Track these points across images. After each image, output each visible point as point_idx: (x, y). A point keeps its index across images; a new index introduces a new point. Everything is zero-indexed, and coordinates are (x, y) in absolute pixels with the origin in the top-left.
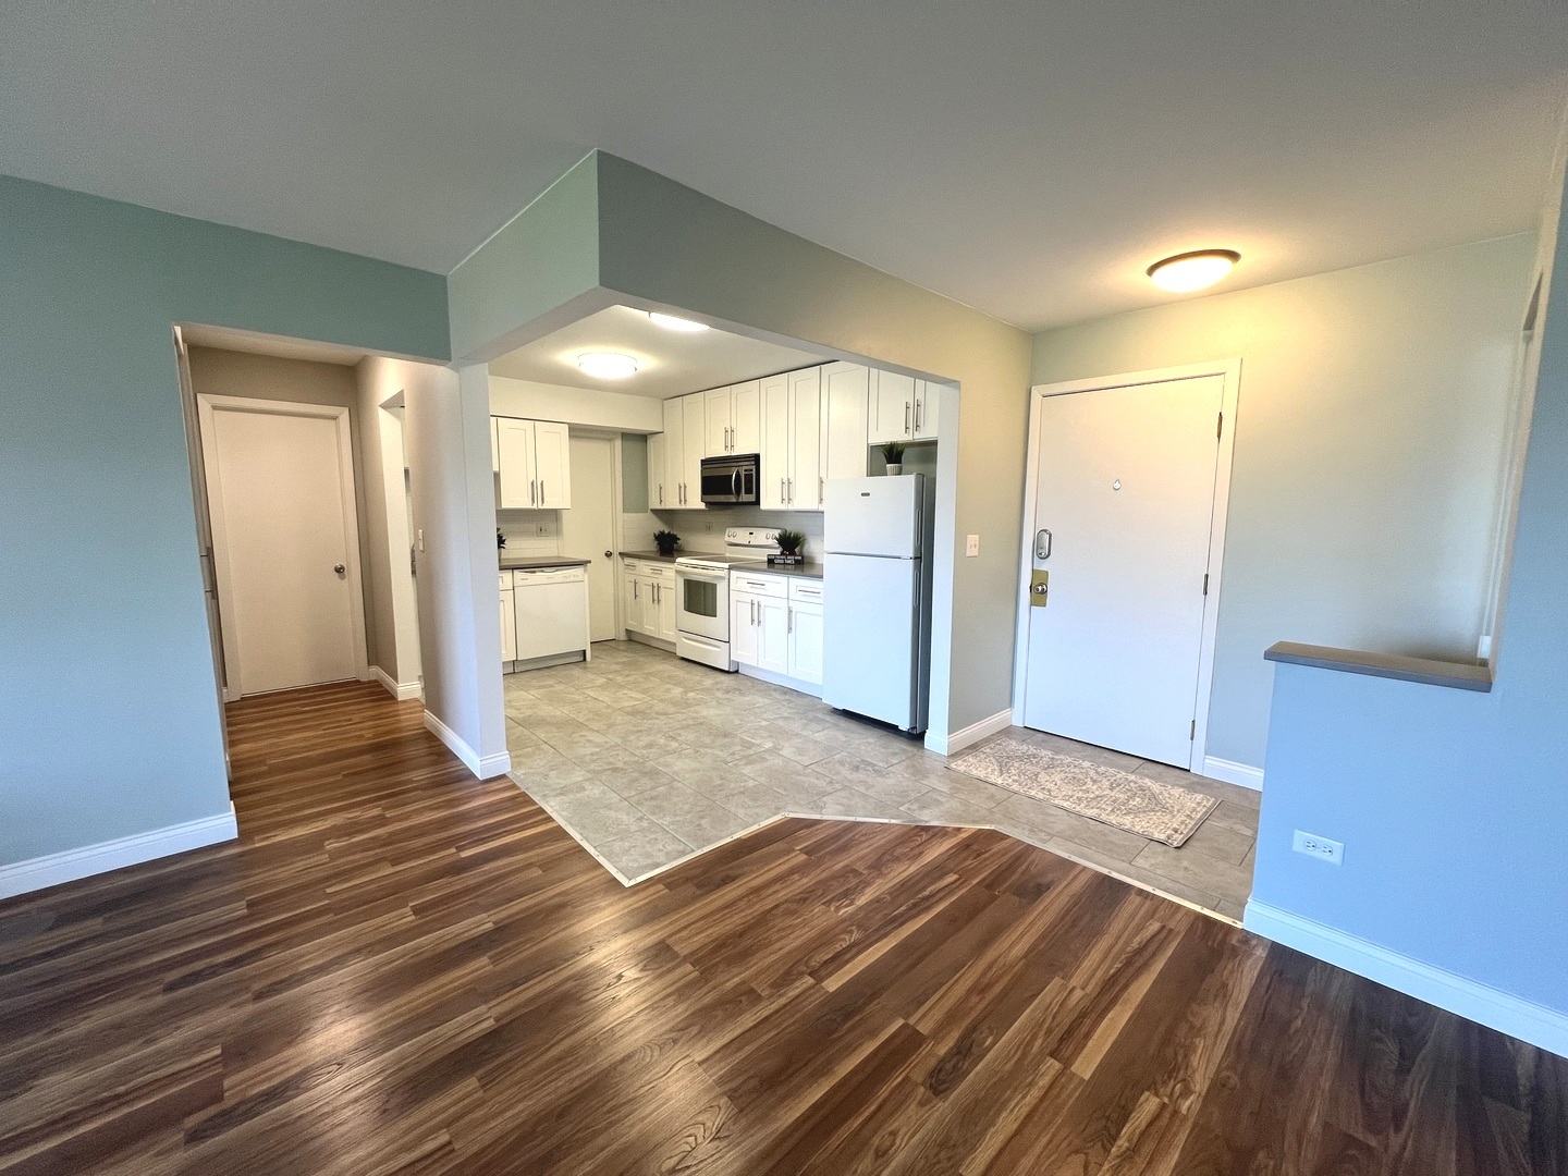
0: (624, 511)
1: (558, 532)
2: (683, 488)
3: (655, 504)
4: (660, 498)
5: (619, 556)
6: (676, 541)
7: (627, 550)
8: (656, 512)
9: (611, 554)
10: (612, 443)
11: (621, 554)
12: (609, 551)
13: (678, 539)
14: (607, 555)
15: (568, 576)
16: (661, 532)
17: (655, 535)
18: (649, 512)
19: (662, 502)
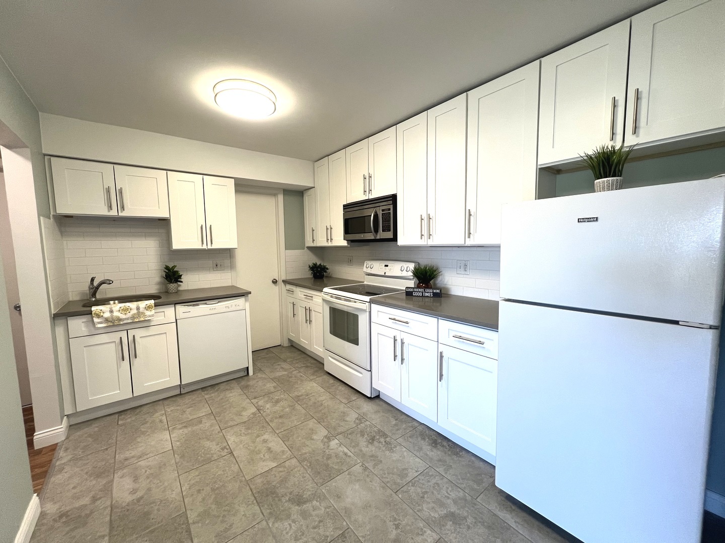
0: (286, 249)
1: (232, 267)
2: (329, 230)
3: (309, 243)
4: (313, 238)
5: (282, 283)
6: (326, 272)
7: (288, 278)
8: (311, 249)
9: (277, 281)
10: (275, 195)
11: (284, 281)
12: (274, 279)
13: (327, 269)
14: (273, 282)
15: (230, 306)
16: (314, 264)
17: (310, 266)
18: (306, 248)
19: (314, 242)
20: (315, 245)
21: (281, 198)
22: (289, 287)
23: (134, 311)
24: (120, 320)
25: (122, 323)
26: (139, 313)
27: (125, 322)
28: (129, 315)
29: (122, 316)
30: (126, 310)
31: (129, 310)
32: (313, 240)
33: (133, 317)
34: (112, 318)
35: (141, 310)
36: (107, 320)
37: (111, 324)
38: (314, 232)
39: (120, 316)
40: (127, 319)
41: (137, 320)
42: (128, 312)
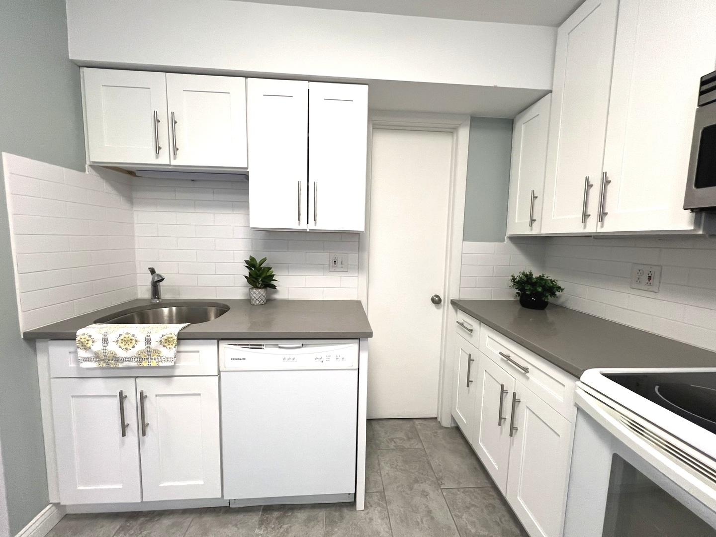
0: (465, 239)
1: (361, 266)
3: (519, 225)
4: (532, 216)
5: (450, 306)
6: (553, 294)
7: (463, 297)
8: (520, 241)
9: (440, 300)
10: (452, 131)
11: (453, 303)
12: (437, 296)
13: (559, 289)
14: (433, 300)
15: (324, 359)
16: (526, 276)
17: (514, 279)
18: (507, 240)
19: (535, 224)
20: (535, 231)
21: (464, 134)
22: (462, 317)
23: (141, 346)
24: (117, 359)
25: (120, 365)
26: (149, 352)
27: (126, 364)
28: (133, 352)
29: (121, 354)
30: (128, 341)
31: (134, 342)
32: (532, 221)
33: (139, 359)
34: (105, 355)
35: (154, 345)
36: (97, 357)
37: (104, 365)
38: (537, 201)
39: (117, 352)
40: (130, 359)
41: (145, 364)
42: (131, 345)
